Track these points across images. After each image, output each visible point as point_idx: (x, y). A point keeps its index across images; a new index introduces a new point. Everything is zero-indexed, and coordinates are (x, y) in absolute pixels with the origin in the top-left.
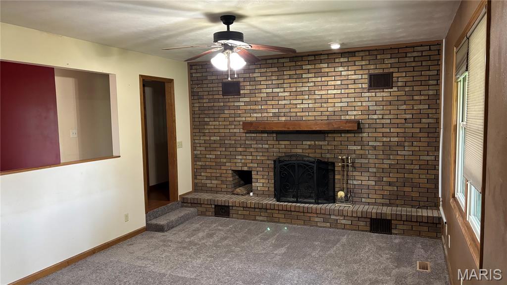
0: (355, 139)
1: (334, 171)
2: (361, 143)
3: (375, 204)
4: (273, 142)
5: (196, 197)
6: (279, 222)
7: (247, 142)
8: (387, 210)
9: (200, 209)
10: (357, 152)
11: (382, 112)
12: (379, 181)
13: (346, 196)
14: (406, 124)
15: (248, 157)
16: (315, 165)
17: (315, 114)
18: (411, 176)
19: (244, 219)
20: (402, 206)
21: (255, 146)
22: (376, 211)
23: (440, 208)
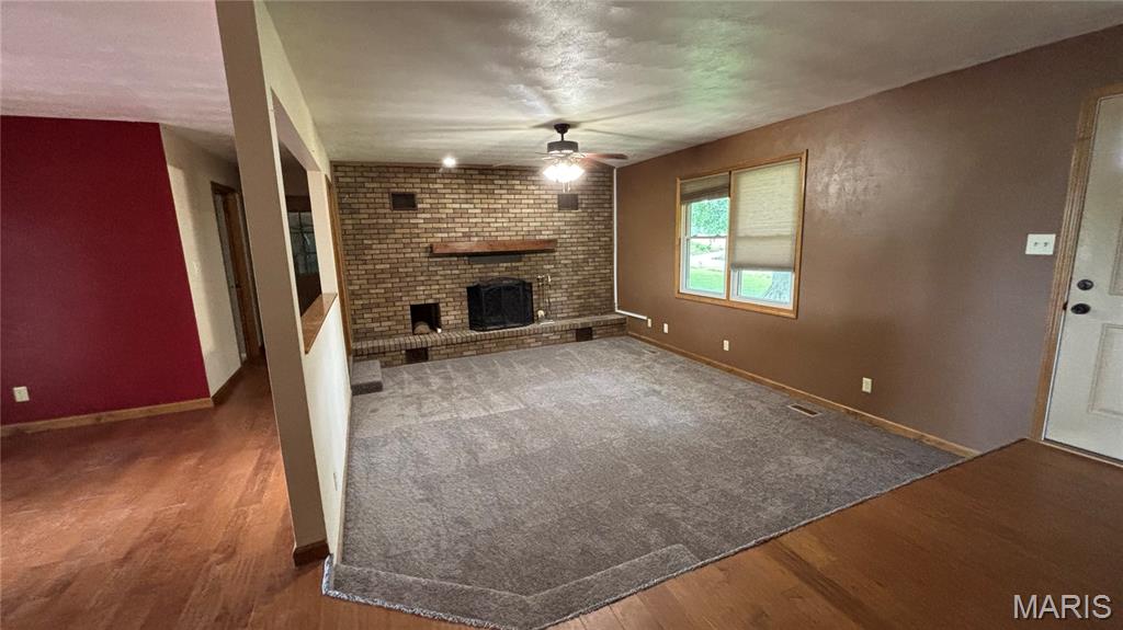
0: (548, 258)
6: (492, 352)
8: (584, 321)
11: (570, 232)
12: (570, 296)
13: (547, 314)
14: (589, 243)
15: (433, 287)
17: (510, 233)
18: (594, 288)
19: (448, 358)
22: (579, 322)
23: (617, 311)
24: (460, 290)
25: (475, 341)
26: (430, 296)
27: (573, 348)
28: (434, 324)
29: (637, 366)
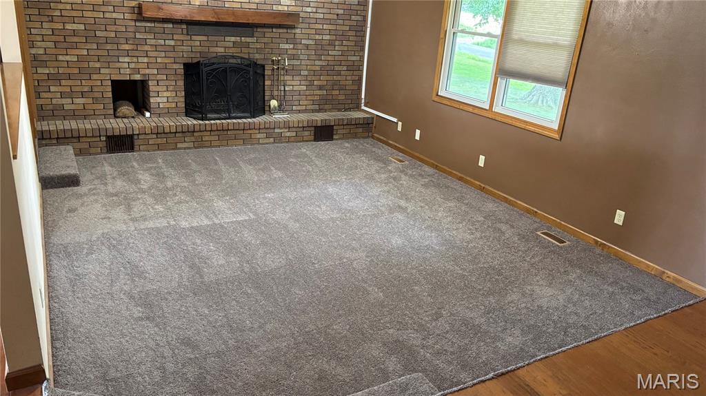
0: (287, 36)
1: (264, 75)
2: (294, 41)
4: (182, 37)
7: (138, 36)
9: (78, 146)
10: (289, 52)
11: (316, 5)
12: (310, 85)
14: (338, 21)
16: (251, 70)
18: (339, 78)
19: (158, 149)
22: (319, 117)
23: (363, 108)
24: (175, 66)
25: (191, 131)
26: (137, 71)
27: (310, 149)
28: (141, 105)
29: (383, 176)
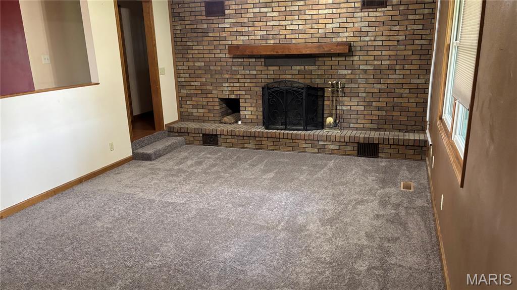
0: (346, 63)
1: (323, 96)
2: (352, 67)
3: (363, 129)
4: (261, 68)
5: (183, 126)
6: (267, 149)
7: (234, 68)
8: (374, 135)
9: (188, 138)
10: (348, 77)
11: (374, 34)
12: (368, 105)
13: (335, 121)
14: (399, 46)
15: (235, 84)
16: (304, 92)
17: (305, 36)
18: (400, 100)
19: (233, 147)
20: (390, 130)
21: (243, 72)
22: (363, 136)
23: (427, 131)
25: (260, 137)
28: (237, 116)
